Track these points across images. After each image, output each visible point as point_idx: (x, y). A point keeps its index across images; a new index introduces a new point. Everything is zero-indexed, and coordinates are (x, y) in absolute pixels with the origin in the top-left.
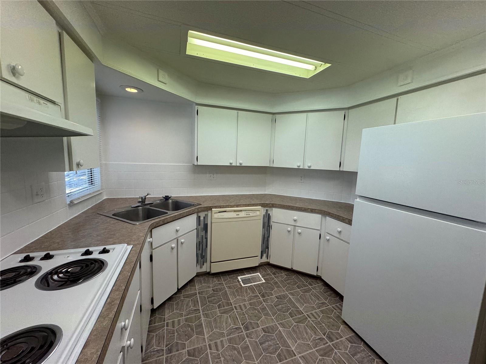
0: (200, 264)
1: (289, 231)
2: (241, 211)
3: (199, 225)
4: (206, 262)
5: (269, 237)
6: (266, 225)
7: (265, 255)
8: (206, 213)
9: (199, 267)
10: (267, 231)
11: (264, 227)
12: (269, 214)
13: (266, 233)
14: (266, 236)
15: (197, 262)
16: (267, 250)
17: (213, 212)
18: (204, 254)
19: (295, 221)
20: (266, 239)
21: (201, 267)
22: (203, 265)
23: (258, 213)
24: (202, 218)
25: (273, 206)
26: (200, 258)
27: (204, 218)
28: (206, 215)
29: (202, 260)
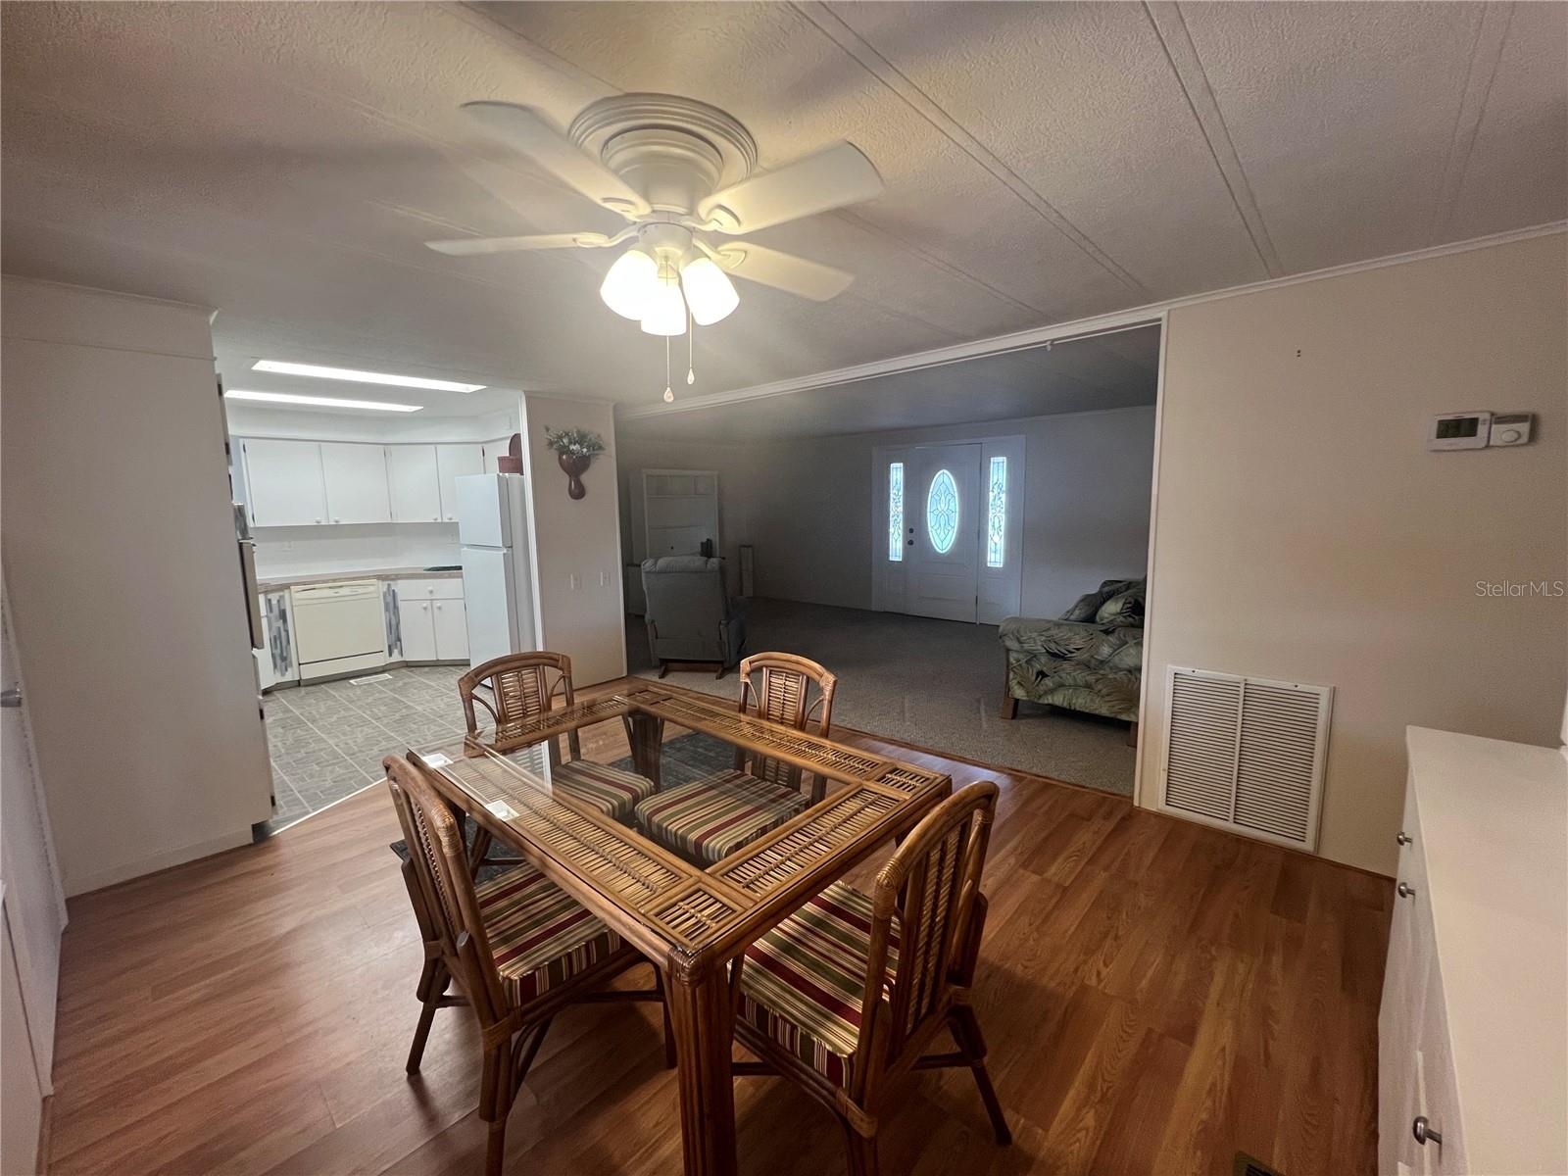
0: (282, 668)
1: (425, 608)
2: (341, 587)
3: (271, 611)
4: (291, 665)
5: (398, 624)
6: (392, 605)
7: (396, 652)
8: (282, 594)
9: (278, 674)
10: (394, 613)
11: (387, 609)
12: (394, 591)
13: (393, 617)
14: (394, 623)
15: (275, 666)
16: (398, 643)
17: (292, 591)
18: (285, 654)
19: (431, 592)
20: (394, 627)
21: (283, 675)
22: (286, 670)
23: (372, 588)
24: (274, 602)
25: (397, 577)
26: (279, 661)
27: (278, 601)
28: (282, 597)
29: (285, 663)
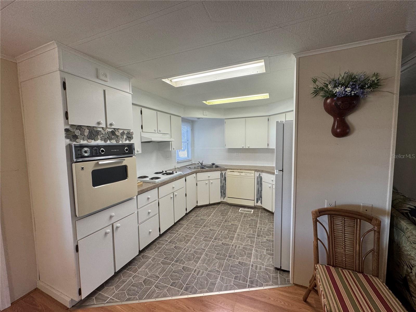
0: (223, 197)
1: (270, 187)
2: (242, 172)
3: (222, 177)
5: (261, 191)
6: (260, 183)
7: (259, 202)
12: (261, 177)
13: (260, 188)
17: (228, 172)
18: (225, 192)
19: (272, 181)
21: (224, 199)
23: (252, 175)
27: (224, 174)
29: (224, 195)
